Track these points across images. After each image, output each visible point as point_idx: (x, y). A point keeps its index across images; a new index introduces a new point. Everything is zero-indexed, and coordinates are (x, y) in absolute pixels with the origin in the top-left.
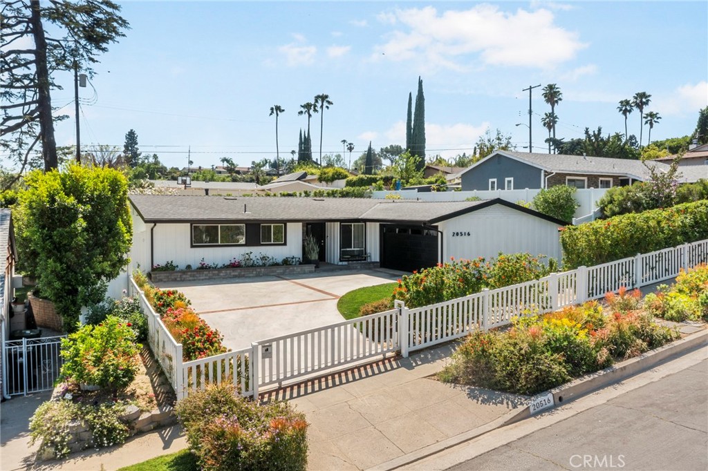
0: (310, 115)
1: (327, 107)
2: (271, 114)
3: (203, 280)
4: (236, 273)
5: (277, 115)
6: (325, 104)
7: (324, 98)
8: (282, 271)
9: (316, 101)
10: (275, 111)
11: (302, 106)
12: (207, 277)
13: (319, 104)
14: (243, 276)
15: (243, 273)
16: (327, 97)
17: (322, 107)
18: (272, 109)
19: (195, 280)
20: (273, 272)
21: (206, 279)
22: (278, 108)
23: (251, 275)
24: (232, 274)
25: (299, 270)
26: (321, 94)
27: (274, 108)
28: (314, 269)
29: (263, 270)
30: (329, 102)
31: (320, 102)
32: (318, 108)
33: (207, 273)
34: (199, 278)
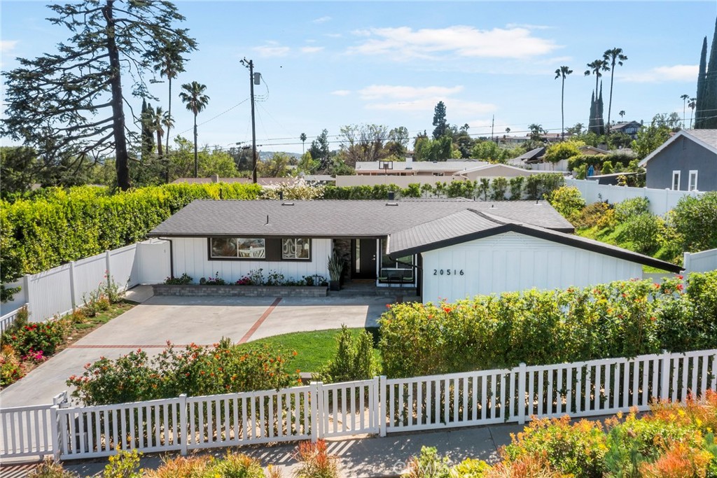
0: (599, 75)
1: (621, 63)
2: (557, 77)
3: (201, 296)
4: (236, 292)
5: (564, 76)
6: (618, 60)
7: (616, 52)
8: (286, 293)
9: (607, 58)
10: (561, 73)
11: (589, 65)
12: (206, 294)
13: (610, 61)
14: (244, 295)
15: (242, 292)
16: (619, 51)
17: (613, 64)
18: (558, 71)
19: (193, 296)
20: (276, 293)
21: (204, 296)
22: (565, 70)
23: (252, 295)
24: (231, 292)
25: (307, 293)
26: (612, 49)
27: (560, 69)
28: (325, 293)
29: (264, 290)
30: (622, 57)
31: (611, 58)
32: (610, 66)
33: (205, 289)
34: (198, 294)
